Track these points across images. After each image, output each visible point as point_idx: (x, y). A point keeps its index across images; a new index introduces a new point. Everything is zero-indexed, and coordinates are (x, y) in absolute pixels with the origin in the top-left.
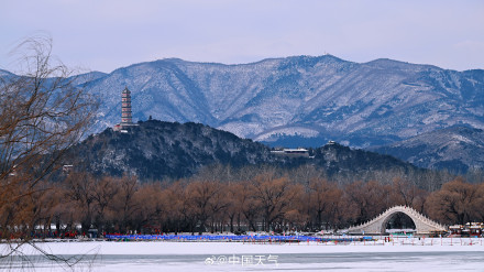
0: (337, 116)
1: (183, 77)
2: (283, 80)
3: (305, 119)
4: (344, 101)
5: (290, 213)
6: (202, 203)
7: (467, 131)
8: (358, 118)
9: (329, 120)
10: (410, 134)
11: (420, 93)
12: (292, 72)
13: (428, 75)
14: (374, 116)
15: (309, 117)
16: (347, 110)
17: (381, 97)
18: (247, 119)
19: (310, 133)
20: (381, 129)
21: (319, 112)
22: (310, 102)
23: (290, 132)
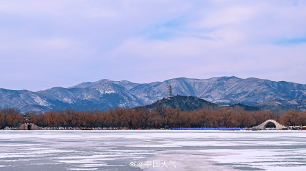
0: (236, 96)
1: (186, 83)
2: (219, 85)
3: (226, 97)
4: (239, 91)
5: (233, 122)
6: (203, 117)
7: (280, 101)
8: (243, 97)
9: (234, 97)
10: (261, 102)
11: (264, 89)
12: (222, 82)
13: (266, 83)
14: (249, 96)
15: (227, 96)
16: (240, 94)
17: (251, 90)
18: (207, 97)
19: (228, 101)
20: (251, 100)
21: (230, 94)
22: (228, 92)
23: (221, 101)
